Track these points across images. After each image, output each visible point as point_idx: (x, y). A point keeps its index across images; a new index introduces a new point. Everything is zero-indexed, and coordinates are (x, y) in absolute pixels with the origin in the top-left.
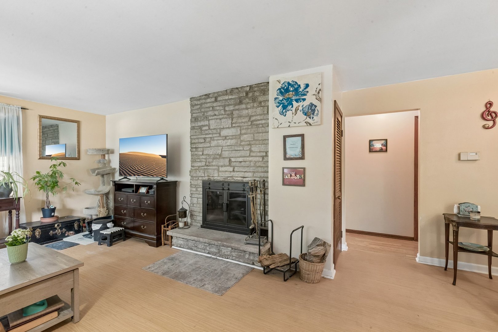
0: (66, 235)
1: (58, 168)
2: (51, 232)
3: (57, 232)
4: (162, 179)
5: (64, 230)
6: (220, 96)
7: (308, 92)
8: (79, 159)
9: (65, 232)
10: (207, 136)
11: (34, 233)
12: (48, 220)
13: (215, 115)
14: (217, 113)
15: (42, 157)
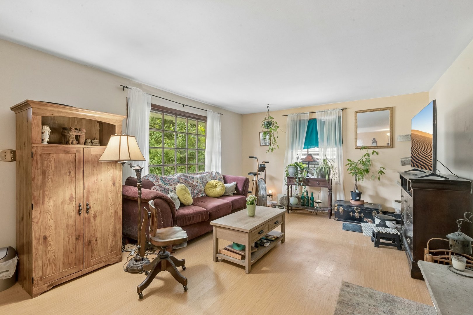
0: (365, 220)
1: (371, 157)
2: (351, 213)
3: (356, 215)
4: (433, 174)
5: (362, 214)
8: (392, 147)
9: (364, 217)
11: (338, 210)
12: (354, 203)
15: (358, 147)
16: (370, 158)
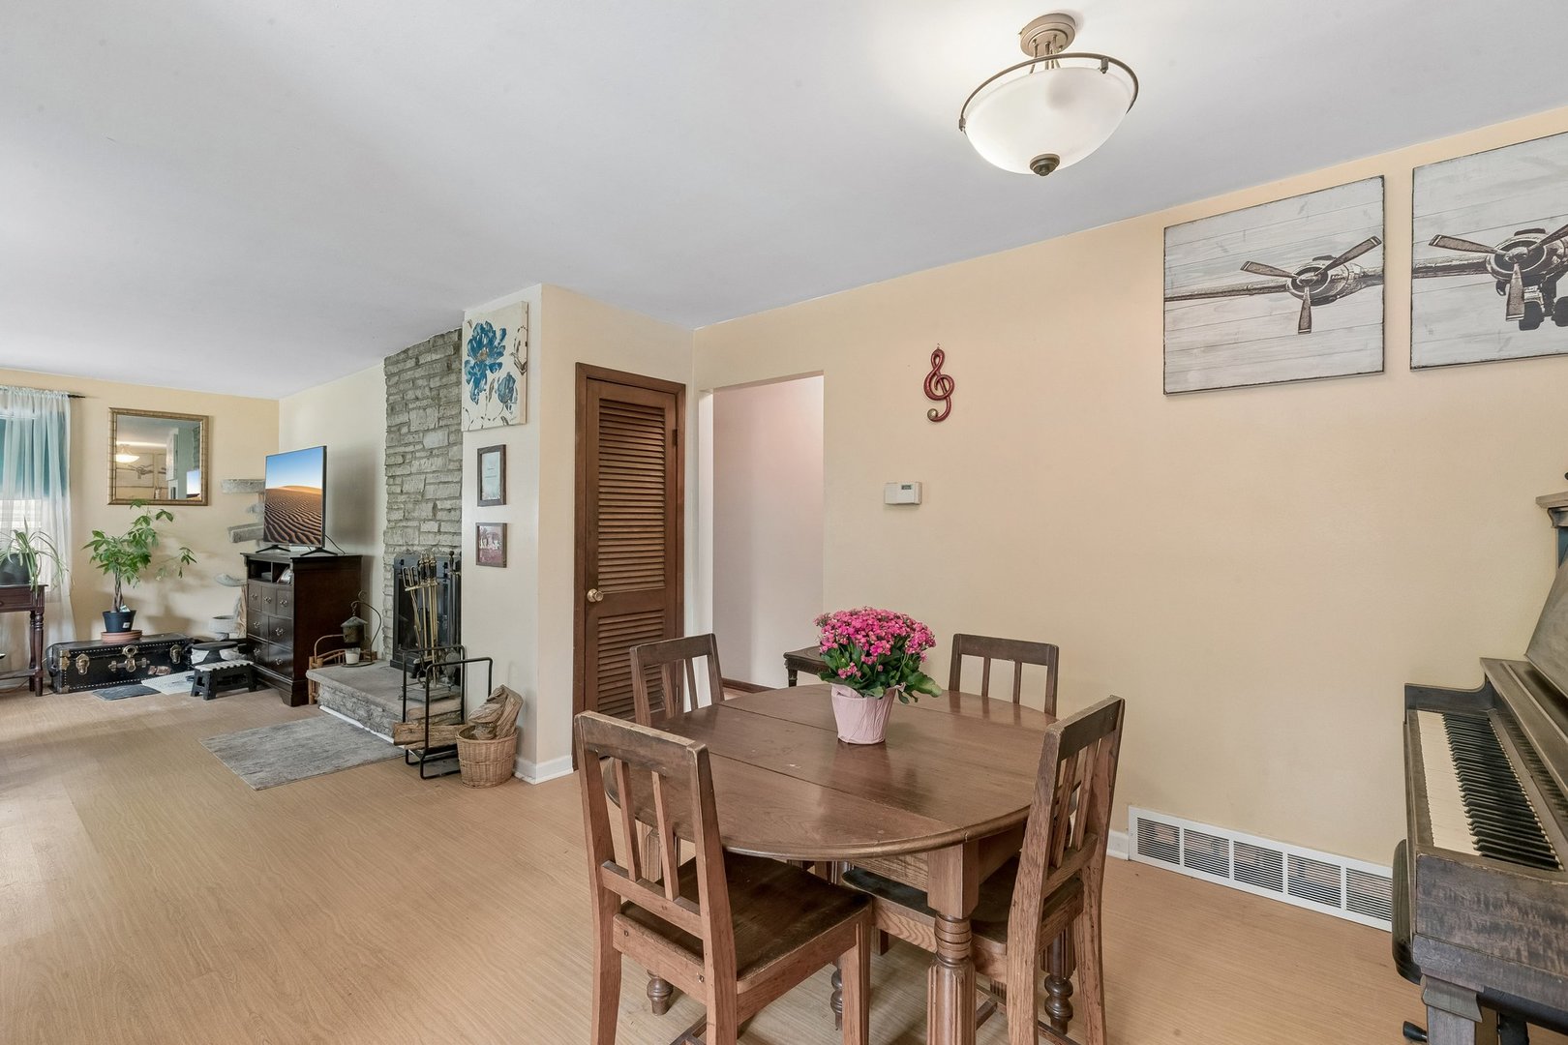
0: (150, 673)
1: (154, 525)
2: (114, 663)
3: (127, 665)
4: (319, 550)
5: (144, 660)
6: (421, 353)
7: (504, 346)
8: (206, 504)
9: (148, 665)
10: (407, 449)
11: (73, 664)
12: (115, 638)
13: (417, 399)
14: (419, 393)
15: (117, 500)
16: (152, 526)
